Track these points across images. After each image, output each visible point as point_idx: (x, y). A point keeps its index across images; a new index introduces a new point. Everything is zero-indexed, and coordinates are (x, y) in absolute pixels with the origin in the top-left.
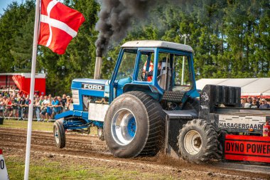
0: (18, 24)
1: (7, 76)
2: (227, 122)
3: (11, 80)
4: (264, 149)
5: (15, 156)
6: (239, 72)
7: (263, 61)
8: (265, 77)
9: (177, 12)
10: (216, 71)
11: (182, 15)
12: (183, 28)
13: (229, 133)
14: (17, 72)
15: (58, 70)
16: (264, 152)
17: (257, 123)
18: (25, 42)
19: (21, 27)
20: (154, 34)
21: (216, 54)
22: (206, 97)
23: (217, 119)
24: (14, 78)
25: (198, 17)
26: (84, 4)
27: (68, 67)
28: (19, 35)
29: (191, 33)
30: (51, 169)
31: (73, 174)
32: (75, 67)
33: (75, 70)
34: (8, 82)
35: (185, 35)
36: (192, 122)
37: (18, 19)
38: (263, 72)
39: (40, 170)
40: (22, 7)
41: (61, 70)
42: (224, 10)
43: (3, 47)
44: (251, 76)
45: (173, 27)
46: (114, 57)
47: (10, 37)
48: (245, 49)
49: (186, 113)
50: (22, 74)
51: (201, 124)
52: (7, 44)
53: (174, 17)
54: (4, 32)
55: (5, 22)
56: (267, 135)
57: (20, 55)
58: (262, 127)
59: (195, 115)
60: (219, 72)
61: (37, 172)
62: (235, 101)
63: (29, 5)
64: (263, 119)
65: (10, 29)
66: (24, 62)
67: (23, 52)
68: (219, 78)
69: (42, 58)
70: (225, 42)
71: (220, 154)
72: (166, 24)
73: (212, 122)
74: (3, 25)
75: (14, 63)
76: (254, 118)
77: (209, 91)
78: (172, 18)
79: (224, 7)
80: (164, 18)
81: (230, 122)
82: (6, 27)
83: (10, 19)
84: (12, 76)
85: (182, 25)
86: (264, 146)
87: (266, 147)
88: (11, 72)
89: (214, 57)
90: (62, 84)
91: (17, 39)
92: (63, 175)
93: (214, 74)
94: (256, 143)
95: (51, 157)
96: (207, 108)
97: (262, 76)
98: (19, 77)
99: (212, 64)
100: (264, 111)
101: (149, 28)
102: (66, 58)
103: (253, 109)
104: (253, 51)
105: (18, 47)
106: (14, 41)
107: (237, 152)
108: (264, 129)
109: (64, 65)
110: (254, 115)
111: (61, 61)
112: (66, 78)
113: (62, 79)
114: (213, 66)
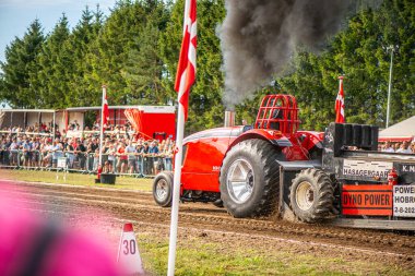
0: (131, 30)
1: (115, 110)
2: (352, 168)
3: (123, 116)
5: (146, 233)
12: (389, 36)
14: (131, 104)
15: (194, 101)
16: (382, 204)
18: (143, 59)
19: (137, 35)
24: (126, 113)
27: (209, 95)
28: (134, 47)
29: (400, 44)
30: (206, 254)
31: (242, 262)
34: (118, 119)
35: (391, 47)
36: (306, 171)
37: (132, 23)
39: (189, 256)
40: (138, 6)
41: (199, 100)
43: (110, 66)
45: (372, 34)
46: (282, 80)
47: (120, 51)
50: (140, 108)
51: (315, 175)
52: (116, 61)
53: (375, 18)
54: (111, 43)
55: (113, 28)
57: (135, 77)
61: (184, 259)
63: (149, 2)
64: (390, 166)
65: (121, 39)
66: (141, 89)
67: (140, 74)
69: (170, 82)
72: (361, 29)
74: (110, 32)
75: (126, 90)
81: (355, 168)
82: (114, 35)
83: (120, 24)
84: (123, 110)
85: (387, 31)
86: (382, 196)
87: (384, 198)
88: (121, 104)
90: (200, 122)
91: (131, 53)
92: (227, 263)
95: (204, 235)
98: (135, 111)
102: (206, 82)
105: (132, 65)
106: (127, 57)
108: (389, 177)
109: (203, 93)
111: (199, 86)
112: (207, 113)
113: (200, 115)
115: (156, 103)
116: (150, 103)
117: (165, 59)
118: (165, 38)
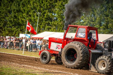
6: (61, 30)
9: (36, 3)
10: (51, 29)
11: (38, 4)
12: (38, 10)
20: (26, 12)
21: (51, 21)
22: (107, 45)
23: (111, 54)
25: (45, 6)
35: (39, 13)
42: (56, 3)
45: (34, 9)
49: (98, 51)
68: (52, 31)
70: (55, 17)
78: (34, 5)
79: (56, 2)
80: (30, 5)
96: (107, 49)
101: (24, 9)
114: (50, 26)
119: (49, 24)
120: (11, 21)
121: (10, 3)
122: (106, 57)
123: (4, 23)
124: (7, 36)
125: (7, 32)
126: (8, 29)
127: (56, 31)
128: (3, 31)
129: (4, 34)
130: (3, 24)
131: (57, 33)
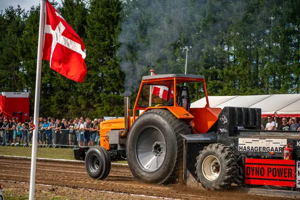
2: (247, 145)
4: (285, 173)
6: (249, 89)
7: (275, 75)
8: (277, 93)
10: (222, 88)
12: (184, 40)
13: (249, 157)
15: (43, 89)
16: (285, 176)
17: (278, 146)
18: (5, 58)
21: (222, 68)
22: (225, 120)
23: (236, 142)
26: (72, 14)
27: (54, 84)
29: (193, 45)
32: (62, 85)
33: (62, 88)
38: (275, 88)
41: (47, 88)
44: (262, 93)
46: (106, 73)
48: (255, 62)
49: (205, 137)
50: (3, 94)
53: (174, 27)
56: (288, 158)
58: (283, 149)
59: (213, 138)
60: (225, 88)
62: (255, 124)
63: (9, 16)
64: (284, 142)
66: (4, 80)
67: (3, 69)
68: (225, 95)
69: (25, 75)
70: (232, 55)
71: (240, 179)
72: (165, 35)
73: (232, 145)
76: (275, 140)
77: (228, 114)
80: (162, 28)
81: (250, 145)
86: (285, 169)
87: (287, 171)
89: (219, 71)
90: (47, 104)
93: (220, 91)
94: (277, 167)
96: (226, 131)
97: (274, 93)
99: (217, 79)
100: (285, 133)
101: (146, 40)
102: (52, 75)
103: (275, 131)
104: (263, 64)
107: (257, 177)
108: (285, 152)
109: (49, 83)
110: (275, 137)
111: (46, 78)
112: (52, 97)
113: (48, 99)
114: (219, 82)
115: (15, 91)
116: (10, 91)
117: (21, 58)
118: (21, 42)
119: (214, 76)
120: (115, 74)
121: (109, 27)
122: (217, 147)
123: (97, 83)
124: (109, 116)
125: (107, 107)
126: (110, 98)
127: (235, 94)
128: (95, 103)
129: (99, 110)
130: (93, 84)
131: (239, 96)
